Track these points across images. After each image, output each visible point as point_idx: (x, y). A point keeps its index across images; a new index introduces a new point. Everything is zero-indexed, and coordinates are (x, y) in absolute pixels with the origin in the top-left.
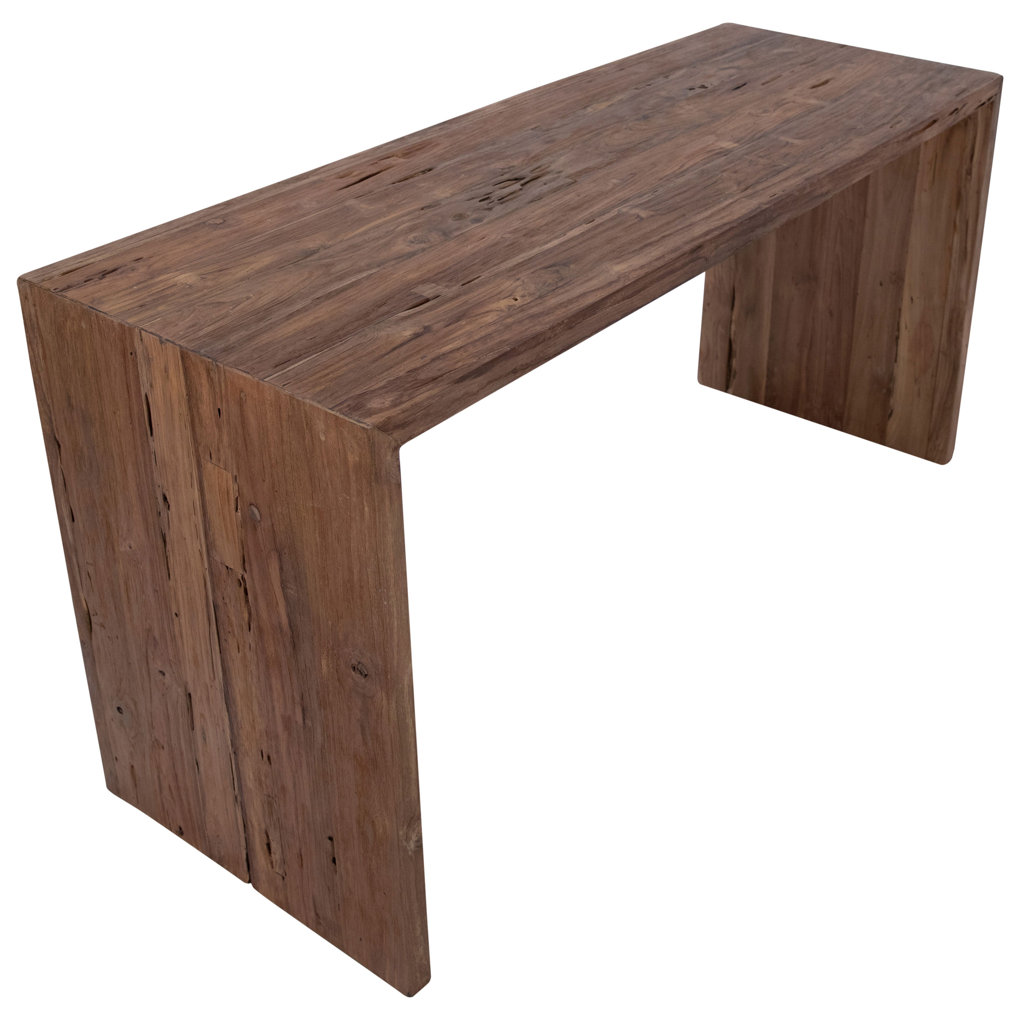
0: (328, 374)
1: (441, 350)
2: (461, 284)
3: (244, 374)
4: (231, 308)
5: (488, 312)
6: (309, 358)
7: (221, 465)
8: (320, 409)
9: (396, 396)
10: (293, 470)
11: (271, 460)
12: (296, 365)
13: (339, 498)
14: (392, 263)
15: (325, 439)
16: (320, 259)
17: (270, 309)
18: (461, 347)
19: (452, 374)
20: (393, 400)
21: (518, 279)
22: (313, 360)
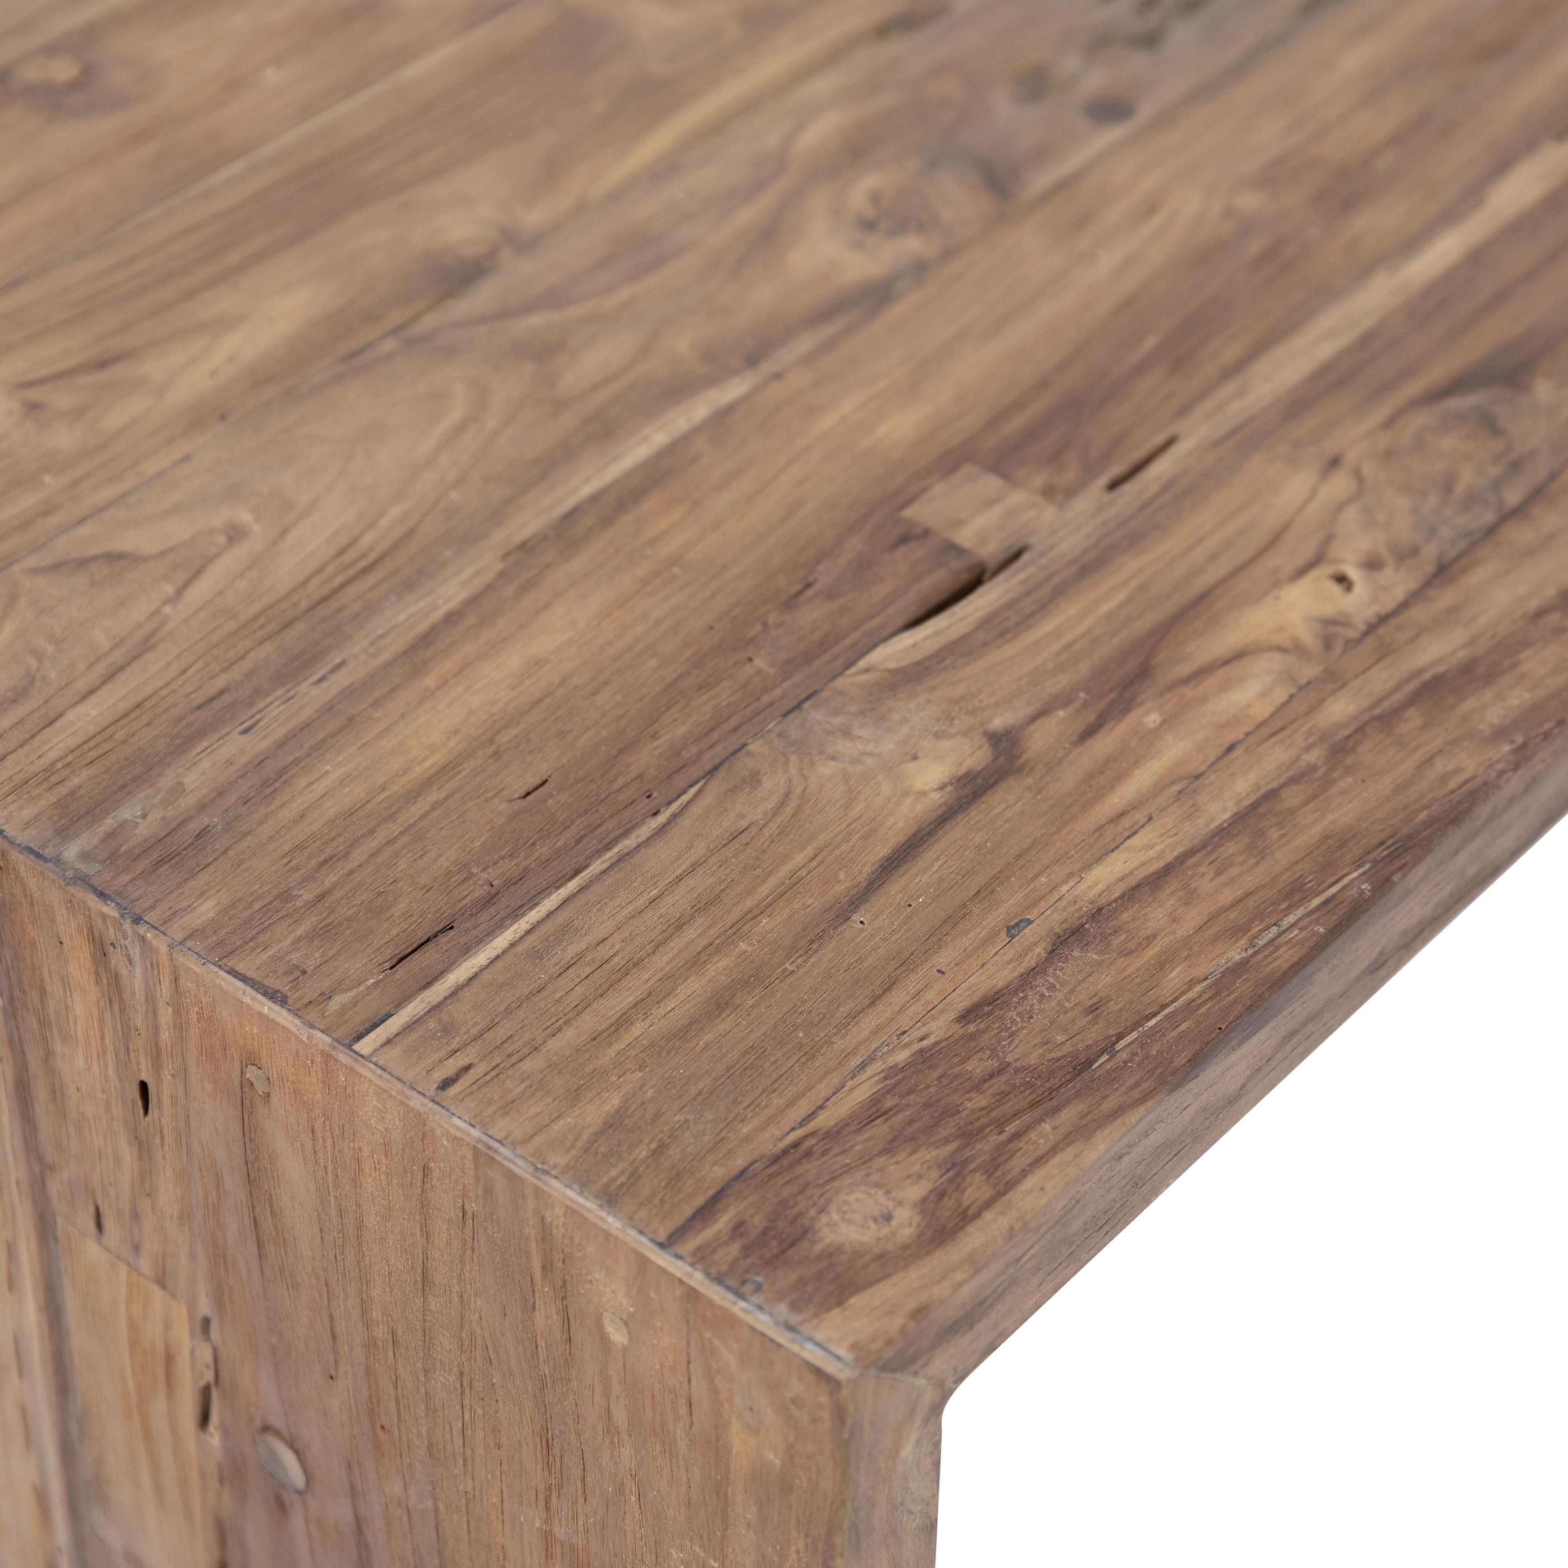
0: (623, 1022)
1: (1083, 886)
2: (1103, 480)
3: (267, 1007)
4: (169, 589)
5: (1240, 655)
6: (534, 916)
7: (145, 1265)
8: (616, 1238)
9: (935, 1174)
10: (467, 1391)
11: (368, 1324)
12: (481, 958)
13: (673, 1552)
14: (805, 343)
15: (625, 1341)
16: (505, 314)
17: (333, 605)
18: (1167, 871)
19: (1152, 1034)
20: (924, 1200)
21: (1334, 463)
22: (549, 926)
